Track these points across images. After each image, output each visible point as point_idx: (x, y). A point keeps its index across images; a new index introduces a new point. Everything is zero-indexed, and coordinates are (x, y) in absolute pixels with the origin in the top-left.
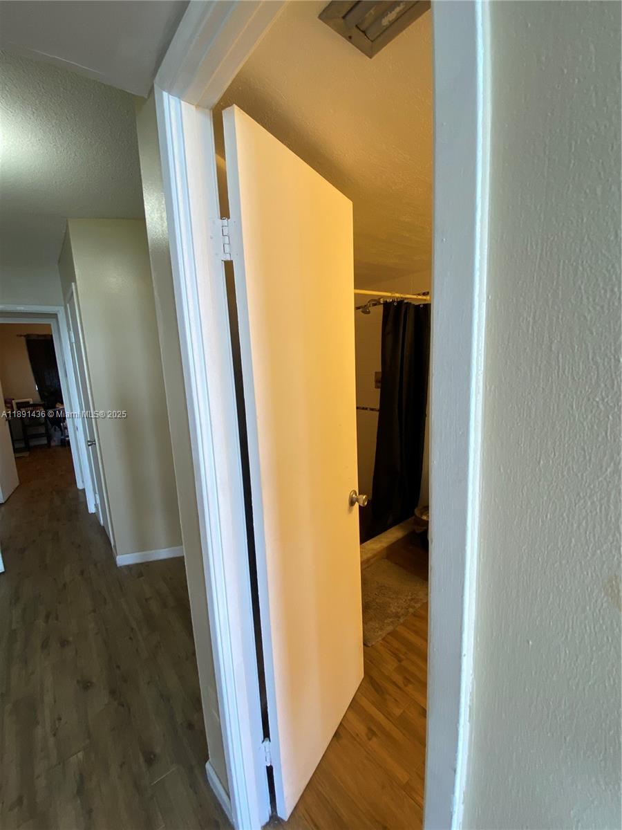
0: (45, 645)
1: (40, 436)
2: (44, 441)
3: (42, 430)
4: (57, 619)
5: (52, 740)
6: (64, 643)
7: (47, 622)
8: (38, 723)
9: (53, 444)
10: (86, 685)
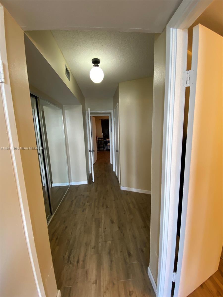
0: (103, 206)
1: (102, 147)
2: (103, 149)
3: (102, 146)
4: (106, 199)
5: (103, 234)
6: (107, 207)
7: (103, 199)
8: (100, 227)
9: (105, 150)
10: (112, 222)
